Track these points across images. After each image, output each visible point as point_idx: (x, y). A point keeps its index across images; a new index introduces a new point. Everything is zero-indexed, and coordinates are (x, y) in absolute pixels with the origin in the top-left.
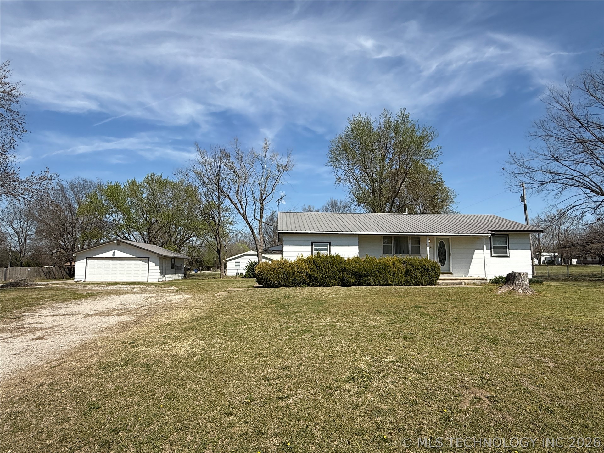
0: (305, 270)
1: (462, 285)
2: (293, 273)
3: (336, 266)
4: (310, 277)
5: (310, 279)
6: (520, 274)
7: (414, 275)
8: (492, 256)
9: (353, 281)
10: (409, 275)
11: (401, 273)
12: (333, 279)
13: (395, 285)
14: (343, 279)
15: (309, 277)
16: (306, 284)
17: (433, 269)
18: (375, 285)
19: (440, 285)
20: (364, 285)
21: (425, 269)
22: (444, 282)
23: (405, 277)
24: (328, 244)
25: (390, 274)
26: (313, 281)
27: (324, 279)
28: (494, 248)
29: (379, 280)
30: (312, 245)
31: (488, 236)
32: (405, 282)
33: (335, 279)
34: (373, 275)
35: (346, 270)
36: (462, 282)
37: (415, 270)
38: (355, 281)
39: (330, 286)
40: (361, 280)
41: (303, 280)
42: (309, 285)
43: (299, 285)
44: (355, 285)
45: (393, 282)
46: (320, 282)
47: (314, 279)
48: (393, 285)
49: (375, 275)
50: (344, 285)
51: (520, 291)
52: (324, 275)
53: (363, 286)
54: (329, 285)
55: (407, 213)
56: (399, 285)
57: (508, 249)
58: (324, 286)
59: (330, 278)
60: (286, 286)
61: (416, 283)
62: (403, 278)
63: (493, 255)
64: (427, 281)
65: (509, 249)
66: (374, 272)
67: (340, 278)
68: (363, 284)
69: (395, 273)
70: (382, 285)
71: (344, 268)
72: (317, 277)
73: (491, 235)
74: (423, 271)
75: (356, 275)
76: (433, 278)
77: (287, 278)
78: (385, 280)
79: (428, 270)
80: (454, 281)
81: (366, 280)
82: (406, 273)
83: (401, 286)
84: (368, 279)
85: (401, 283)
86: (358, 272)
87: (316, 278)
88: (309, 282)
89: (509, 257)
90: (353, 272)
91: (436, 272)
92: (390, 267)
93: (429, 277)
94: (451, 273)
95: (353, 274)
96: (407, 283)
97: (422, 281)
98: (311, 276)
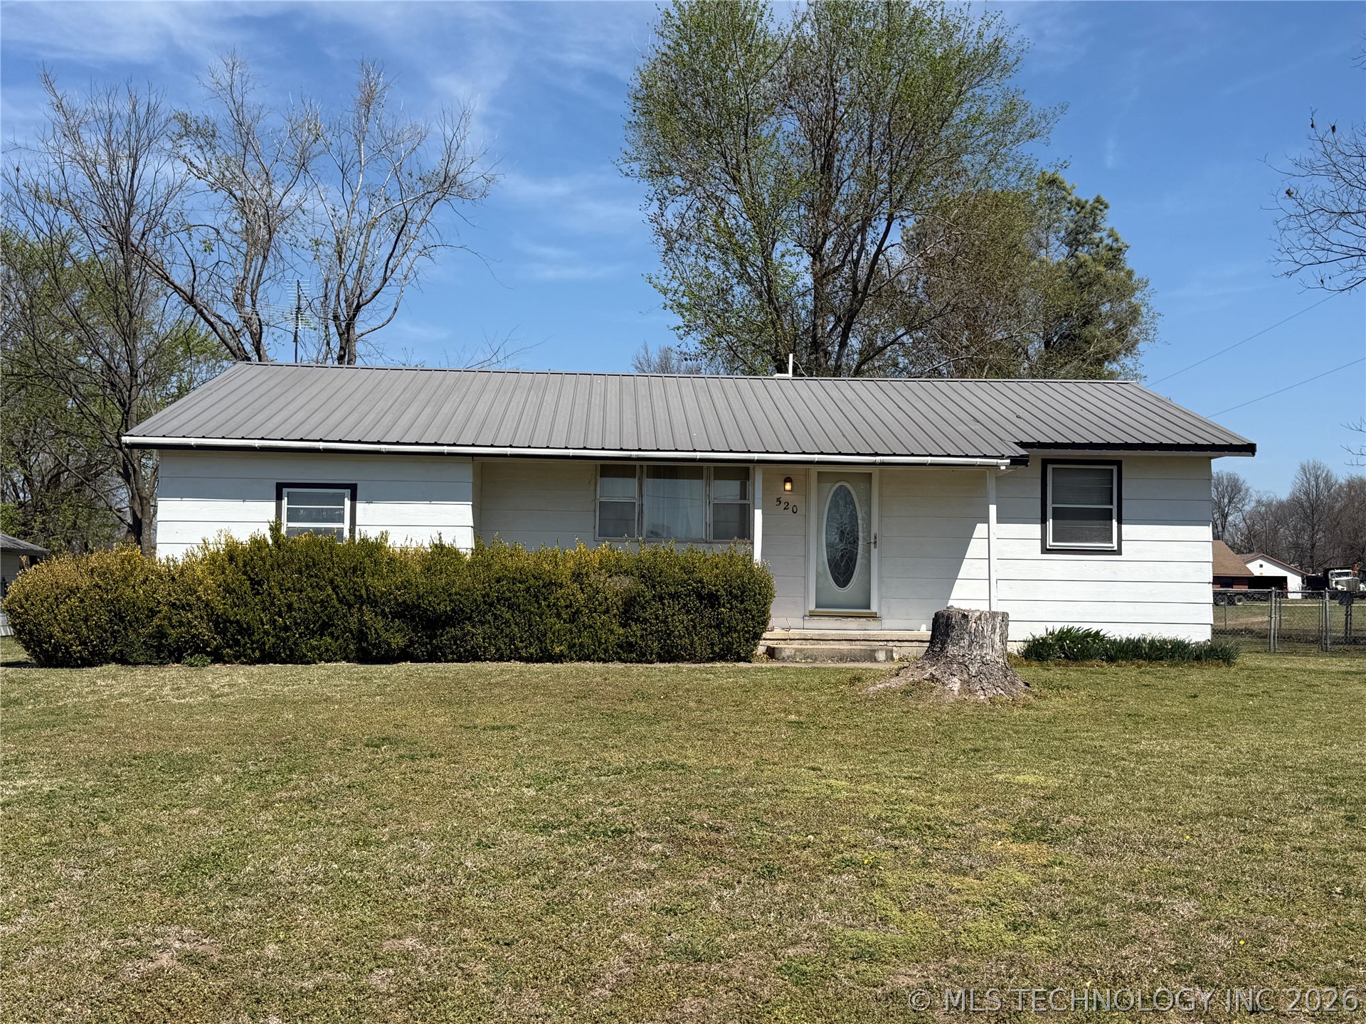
0: (199, 598)
1: (876, 660)
2: (151, 610)
3: (332, 582)
4: (220, 624)
5: (223, 633)
6: (965, 616)
7: (657, 618)
8: (1045, 550)
9: (398, 641)
10: (636, 621)
11: (607, 611)
12: (322, 635)
13: (579, 660)
14: (361, 636)
15: (217, 624)
16: (208, 654)
17: (736, 597)
18: (501, 659)
19: (783, 660)
20: (450, 657)
21: (700, 597)
22: (801, 650)
23: (624, 626)
24: (348, 492)
25: (558, 615)
26: (237, 643)
27: (282, 634)
28: (1058, 514)
29: (512, 640)
30: (279, 498)
31: (997, 466)
32: (620, 646)
33: (332, 635)
34: (489, 617)
35: (373, 602)
36: (874, 651)
37: (661, 599)
38: (412, 642)
39: (308, 663)
40: (435, 637)
41: (193, 636)
42: (218, 658)
43: (176, 655)
44: (416, 660)
45: (571, 646)
46: (264, 643)
47: (239, 632)
48: (571, 659)
49: (496, 617)
50: (364, 657)
51: (955, 684)
52: (280, 616)
53: (447, 661)
54: (305, 656)
55: (790, 375)
56: (599, 660)
57: (1115, 523)
58: (284, 662)
59: (307, 628)
60: (123, 660)
61: (668, 652)
62: (612, 632)
63: (1050, 543)
64: (712, 645)
65: (1120, 522)
66: (491, 605)
67: (351, 632)
68: (444, 655)
69: (578, 611)
70: (528, 660)
71: (363, 592)
72: (248, 623)
73: (1009, 461)
74: (694, 602)
75: (413, 618)
76: (736, 631)
77: (125, 629)
78: (538, 638)
79: (712, 600)
80: (845, 646)
81: (455, 638)
82: (626, 612)
83: (605, 661)
84: (465, 635)
85: (606, 651)
86: (419, 606)
87: (246, 631)
88: (218, 648)
89: (1119, 552)
90: (399, 605)
91: (746, 610)
92: (561, 586)
93: (718, 627)
94: (874, 617)
95: (396, 615)
96: (631, 652)
97: (692, 643)
98: (225, 621)
